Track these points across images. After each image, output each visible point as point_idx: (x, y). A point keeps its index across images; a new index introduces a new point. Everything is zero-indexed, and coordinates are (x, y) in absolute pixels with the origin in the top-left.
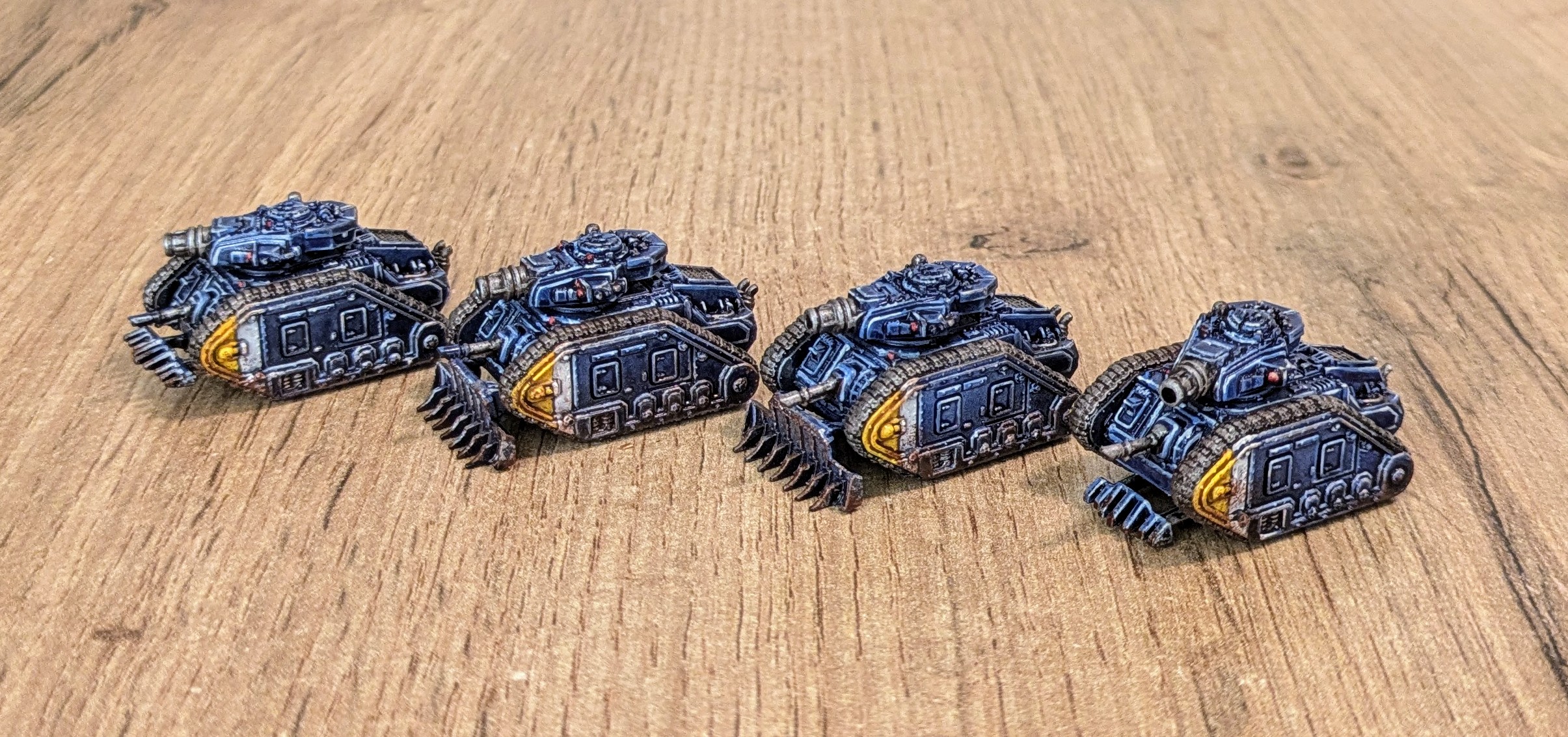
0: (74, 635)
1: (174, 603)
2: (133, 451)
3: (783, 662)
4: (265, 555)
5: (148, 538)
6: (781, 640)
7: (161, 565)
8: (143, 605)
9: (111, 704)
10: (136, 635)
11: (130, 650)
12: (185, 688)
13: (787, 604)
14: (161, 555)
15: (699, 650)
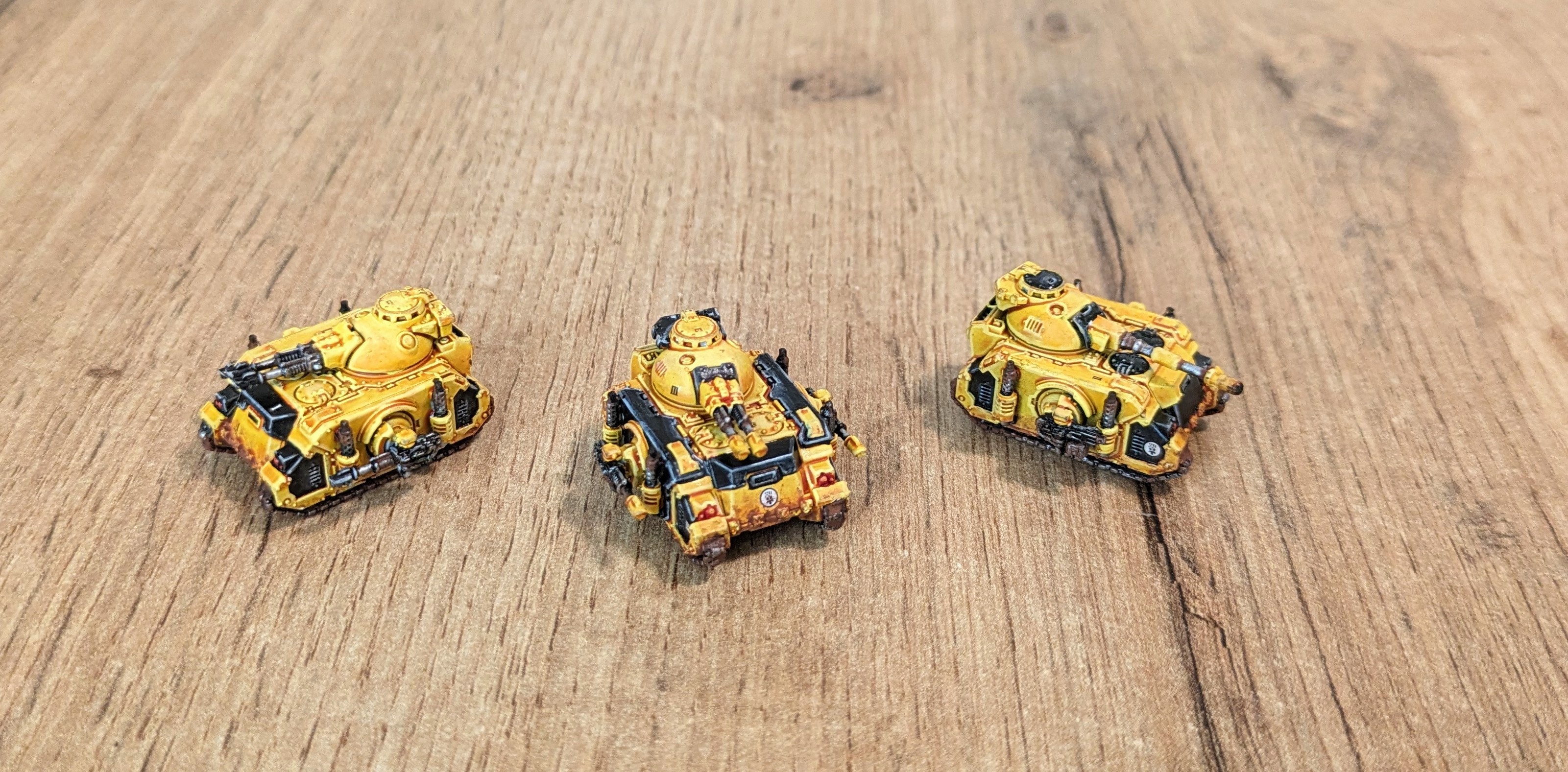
0: (75, 371)
1: (149, 350)
2: (139, 229)
3: (575, 417)
4: (220, 316)
5: (138, 299)
6: (578, 400)
7: (144, 321)
8: (127, 351)
9: (93, 425)
10: (118, 374)
11: (112, 385)
12: (146, 417)
13: (588, 373)
14: (146, 313)
15: (517, 405)
